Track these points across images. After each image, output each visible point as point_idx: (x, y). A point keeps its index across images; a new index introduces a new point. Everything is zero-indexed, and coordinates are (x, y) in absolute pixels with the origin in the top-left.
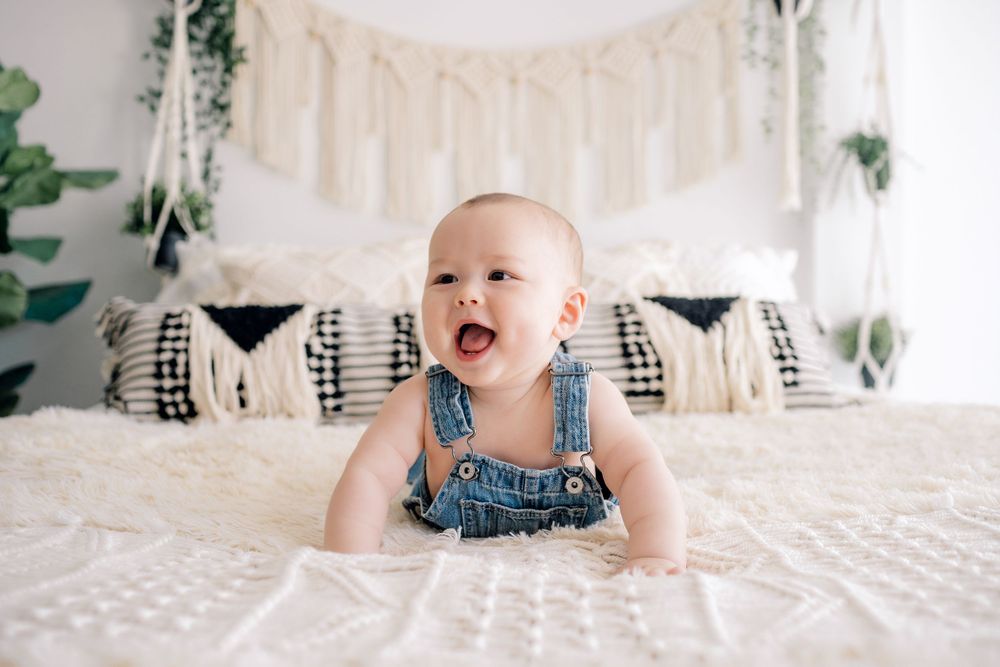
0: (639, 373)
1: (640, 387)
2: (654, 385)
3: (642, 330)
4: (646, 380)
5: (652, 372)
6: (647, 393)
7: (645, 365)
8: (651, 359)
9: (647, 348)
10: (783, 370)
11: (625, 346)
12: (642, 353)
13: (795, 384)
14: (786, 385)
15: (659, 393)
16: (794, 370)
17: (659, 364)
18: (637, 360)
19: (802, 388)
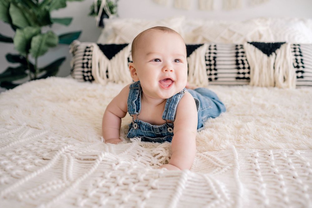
0: (241, 71)
1: (242, 76)
2: (247, 76)
3: (244, 55)
4: (244, 73)
5: (246, 71)
6: (244, 78)
7: (244, 68)
8: (246, 66)
9: (245, 62)
10: (297, 72)
11: (237, 61)
12: (243, 64)
13: (302, 77)
14: (298, 77)
15: (248, 79)
16: (302, 72)
17: (249, 68)
18: (241, 66)
19: (305, 79)
